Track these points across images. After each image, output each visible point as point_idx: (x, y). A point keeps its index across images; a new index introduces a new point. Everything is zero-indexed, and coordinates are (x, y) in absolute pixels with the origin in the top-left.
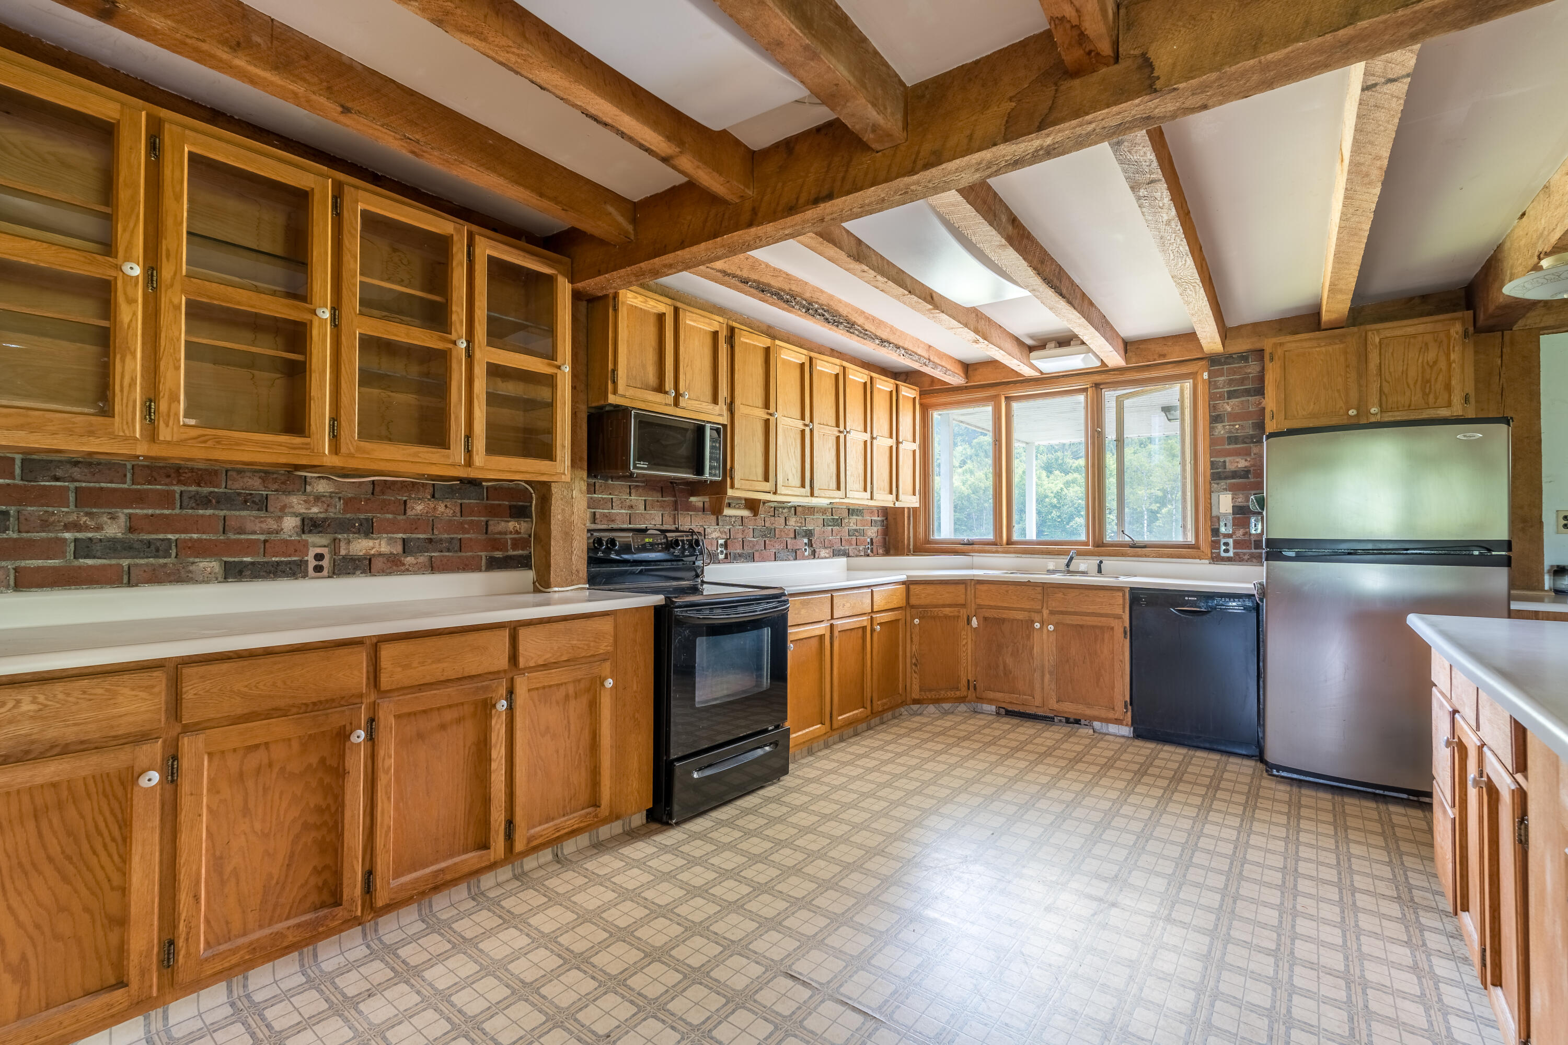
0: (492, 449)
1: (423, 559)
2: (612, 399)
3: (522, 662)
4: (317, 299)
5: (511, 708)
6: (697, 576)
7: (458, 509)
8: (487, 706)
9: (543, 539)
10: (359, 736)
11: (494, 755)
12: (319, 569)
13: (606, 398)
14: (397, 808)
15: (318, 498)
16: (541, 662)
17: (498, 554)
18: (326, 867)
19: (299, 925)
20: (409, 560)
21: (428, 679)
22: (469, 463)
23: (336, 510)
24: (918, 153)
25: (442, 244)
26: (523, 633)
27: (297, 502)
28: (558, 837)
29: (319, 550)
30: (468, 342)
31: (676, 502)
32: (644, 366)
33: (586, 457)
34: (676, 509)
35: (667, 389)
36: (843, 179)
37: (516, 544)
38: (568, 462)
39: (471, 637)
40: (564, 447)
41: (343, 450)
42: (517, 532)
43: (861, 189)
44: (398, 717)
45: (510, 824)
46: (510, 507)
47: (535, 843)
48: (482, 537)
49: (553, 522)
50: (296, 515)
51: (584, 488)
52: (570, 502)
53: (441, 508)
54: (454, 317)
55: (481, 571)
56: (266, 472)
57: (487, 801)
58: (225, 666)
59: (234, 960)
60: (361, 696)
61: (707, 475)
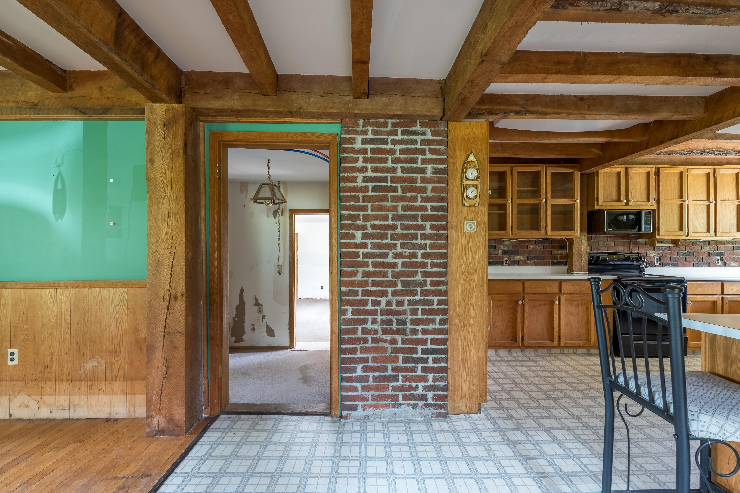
0: (553, 230)
1: (532, 262)
2: (597, 207)
3: (563, 292)
4: (508, 198)
5: (559, 304)
6: (641, 271)
7: (542, 247)
8: (552, 303)
9: (571, 257)
10: (520, 303)
11: (555, 316)
12: (506, 263)
13: (594, 207)
14: (529, 323)
15: (506, 245)
16: (569, 292)
17: (555, 261)
18: (513, 332)
19: (508, 343)
20: (529, 262)
21: (536, 292)
22: (546, 234)
23: (510, 249)
24: (712, 119)
25: (538, 174)
26: (563, 283)
27: (501, 247)
28: (575, 346)
29: (506, 259)
30: (545, 199)
31: (630, 242)
32: (611, 193)
33: (587, 228)
34: (630, 245)
35: (622, 199)
36: (682, 130)
37: (561, 258)
38: (579, 231)
39: (548, 282)
40: (577, 226)
41: (514, 233)
42: (562, 254)
43: (689, 134)
44: (529, 300)
45: (559, 337)
46: (559, 246)
47: (567, 345)
48: (550, 255)
49: (574, 251)
50: (501, 250)
51: (586, 238)
52: (581, 244)
53: (537, 247)
54: (541, 193)
55: (549, 266)
56: (495, 240)
57: (552, 328)
58: (495, 282)
59: (497, 345)
60: (521, 293)
61: (643, 231)
